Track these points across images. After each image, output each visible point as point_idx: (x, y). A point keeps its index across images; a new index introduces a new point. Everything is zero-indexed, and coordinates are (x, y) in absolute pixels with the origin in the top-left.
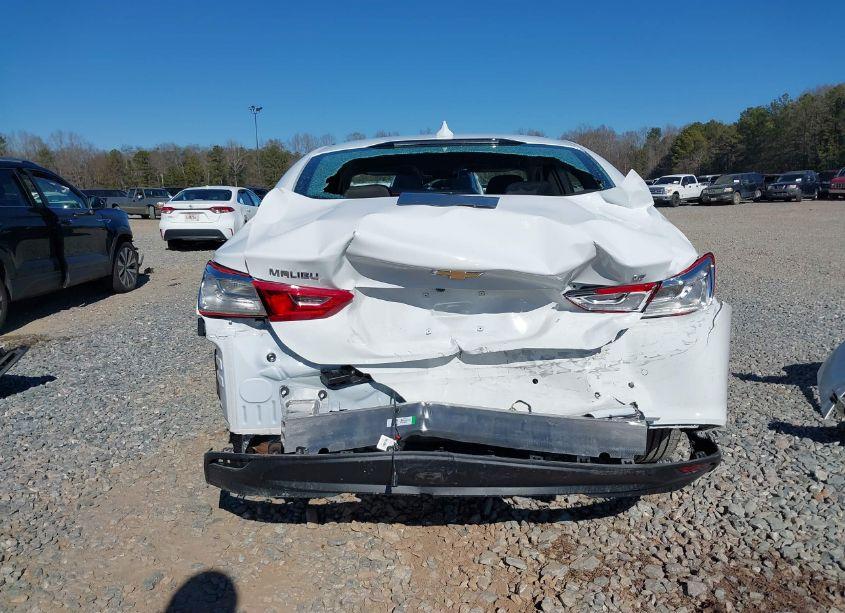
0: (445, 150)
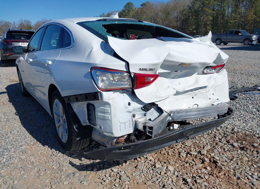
0: (117, 22)
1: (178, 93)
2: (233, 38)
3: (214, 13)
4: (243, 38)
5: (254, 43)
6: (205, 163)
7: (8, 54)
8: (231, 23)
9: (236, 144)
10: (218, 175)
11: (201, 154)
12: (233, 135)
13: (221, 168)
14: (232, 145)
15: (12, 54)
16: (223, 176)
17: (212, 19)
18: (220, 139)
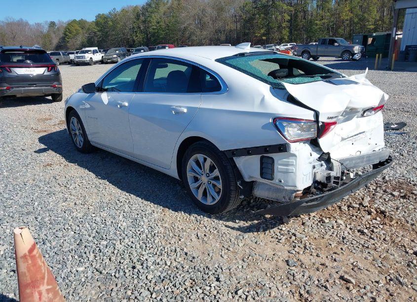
1: (343, 139)
2: (326, 50)
3: (292, 9)
4: (341, 50)
5: (357, 57)
6: (372, 214)
7: (5, 88)
8: (317, 25)
9: (396, 193)
10: (391, 223)
11: (363, 206)
12: (386, 184)
13: (391, 217)
14: (392, 194)
15: (12, 88)
16: (396, 224)
17: (289, 18)
18: (375, 190)
